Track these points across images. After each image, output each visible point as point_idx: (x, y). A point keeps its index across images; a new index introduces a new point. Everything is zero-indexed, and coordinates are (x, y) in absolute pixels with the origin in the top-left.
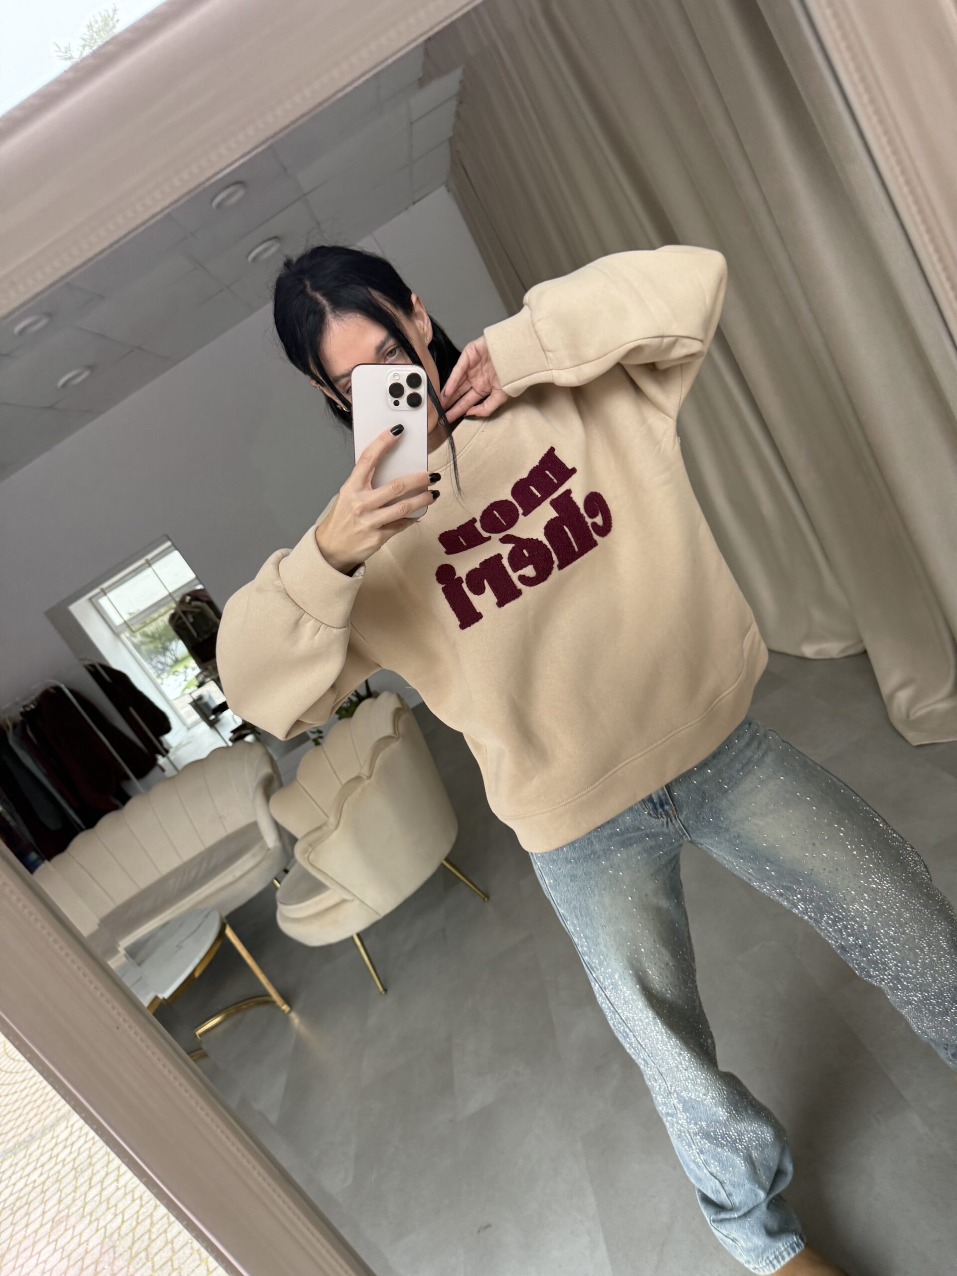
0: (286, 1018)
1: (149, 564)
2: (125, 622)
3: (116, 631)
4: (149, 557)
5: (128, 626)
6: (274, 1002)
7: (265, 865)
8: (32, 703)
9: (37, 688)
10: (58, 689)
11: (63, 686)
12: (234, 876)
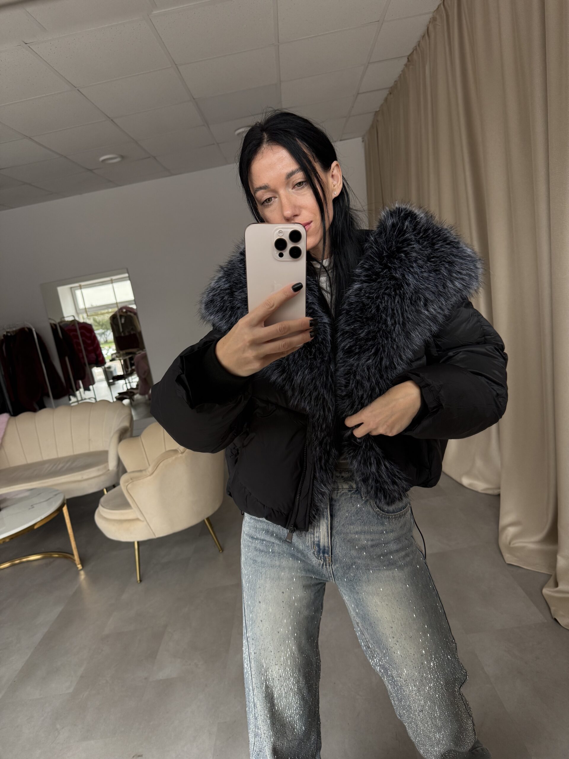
0: (78, 572)
1: (112, 282)
2: (85, 308)
4: (114, 278)
5: (86, 312)
6: (74, 560)
8: (13, 332)
10: (30, 330)
11: (34, 330)
12: (82, 478)
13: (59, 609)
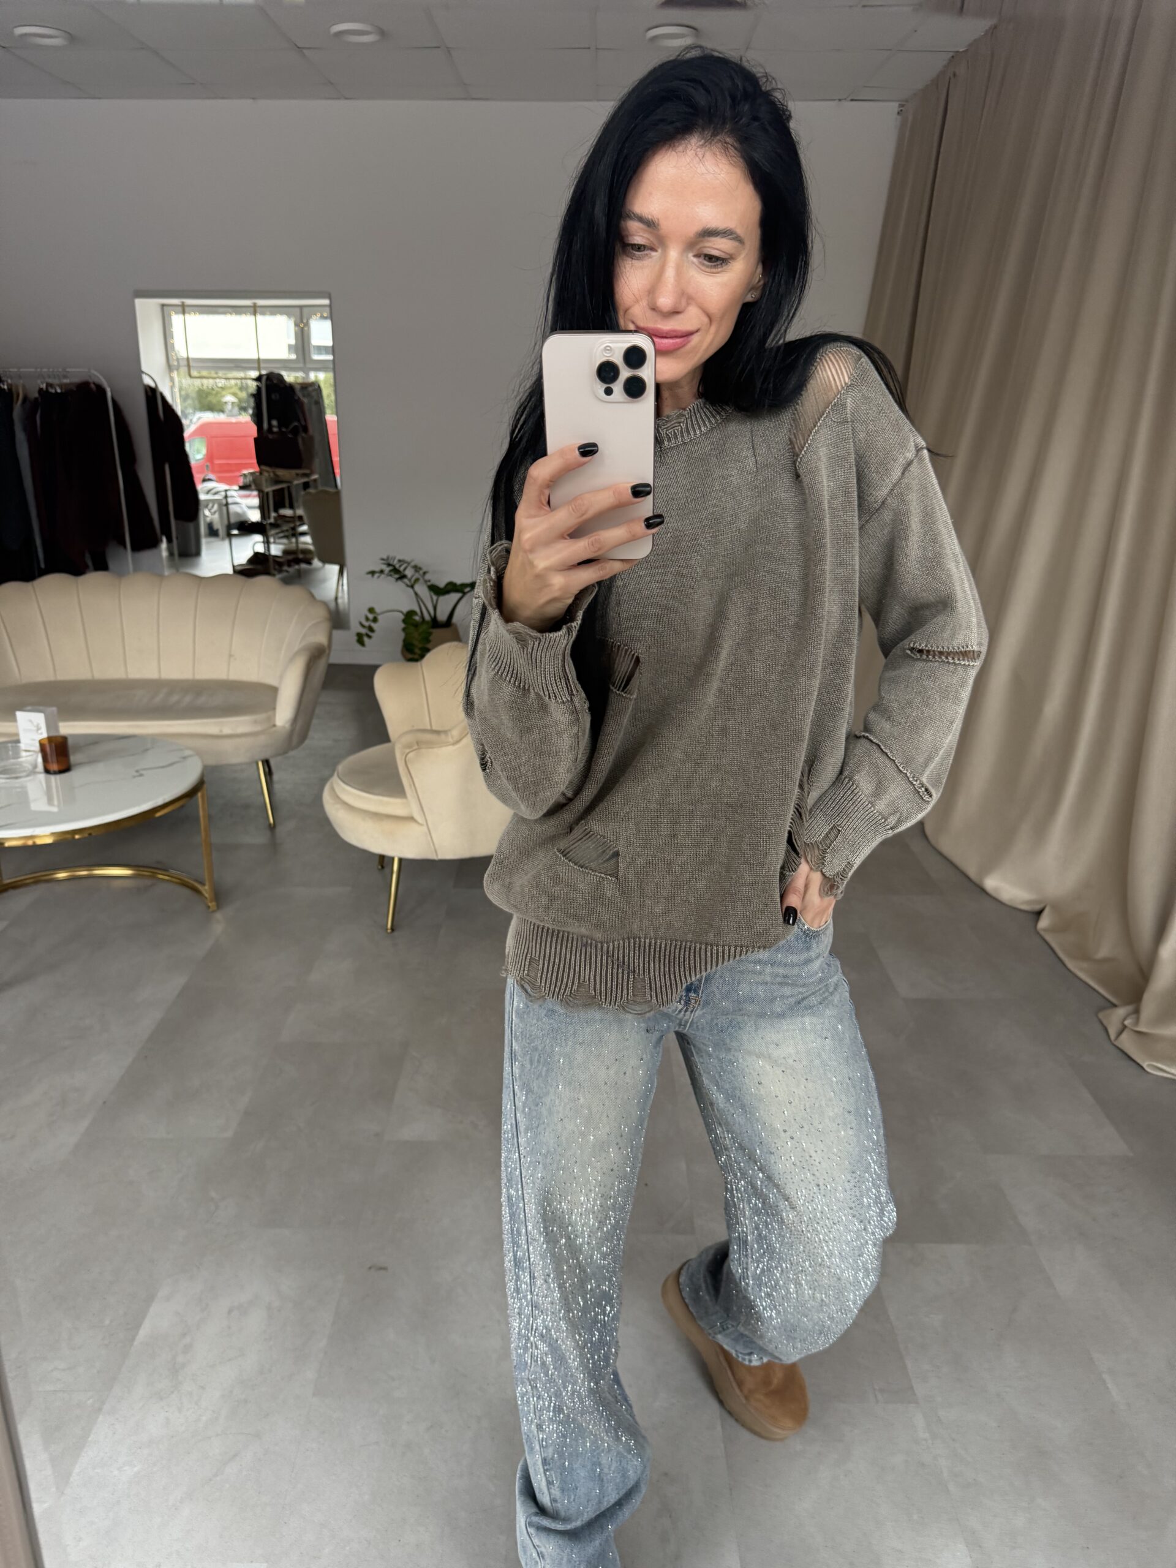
0: (209, 914)
1: (255, 310)
2: (188, 359)
3: (171, 362)
4: (261, 302)
5: (189, 366)
6: (202, 892)
7: (262, 739)
8: (61, 386)
9: (76, 374)
10: (101, 390)
11: (108, 391)
12: (221, 731)
13: (179, 981)
